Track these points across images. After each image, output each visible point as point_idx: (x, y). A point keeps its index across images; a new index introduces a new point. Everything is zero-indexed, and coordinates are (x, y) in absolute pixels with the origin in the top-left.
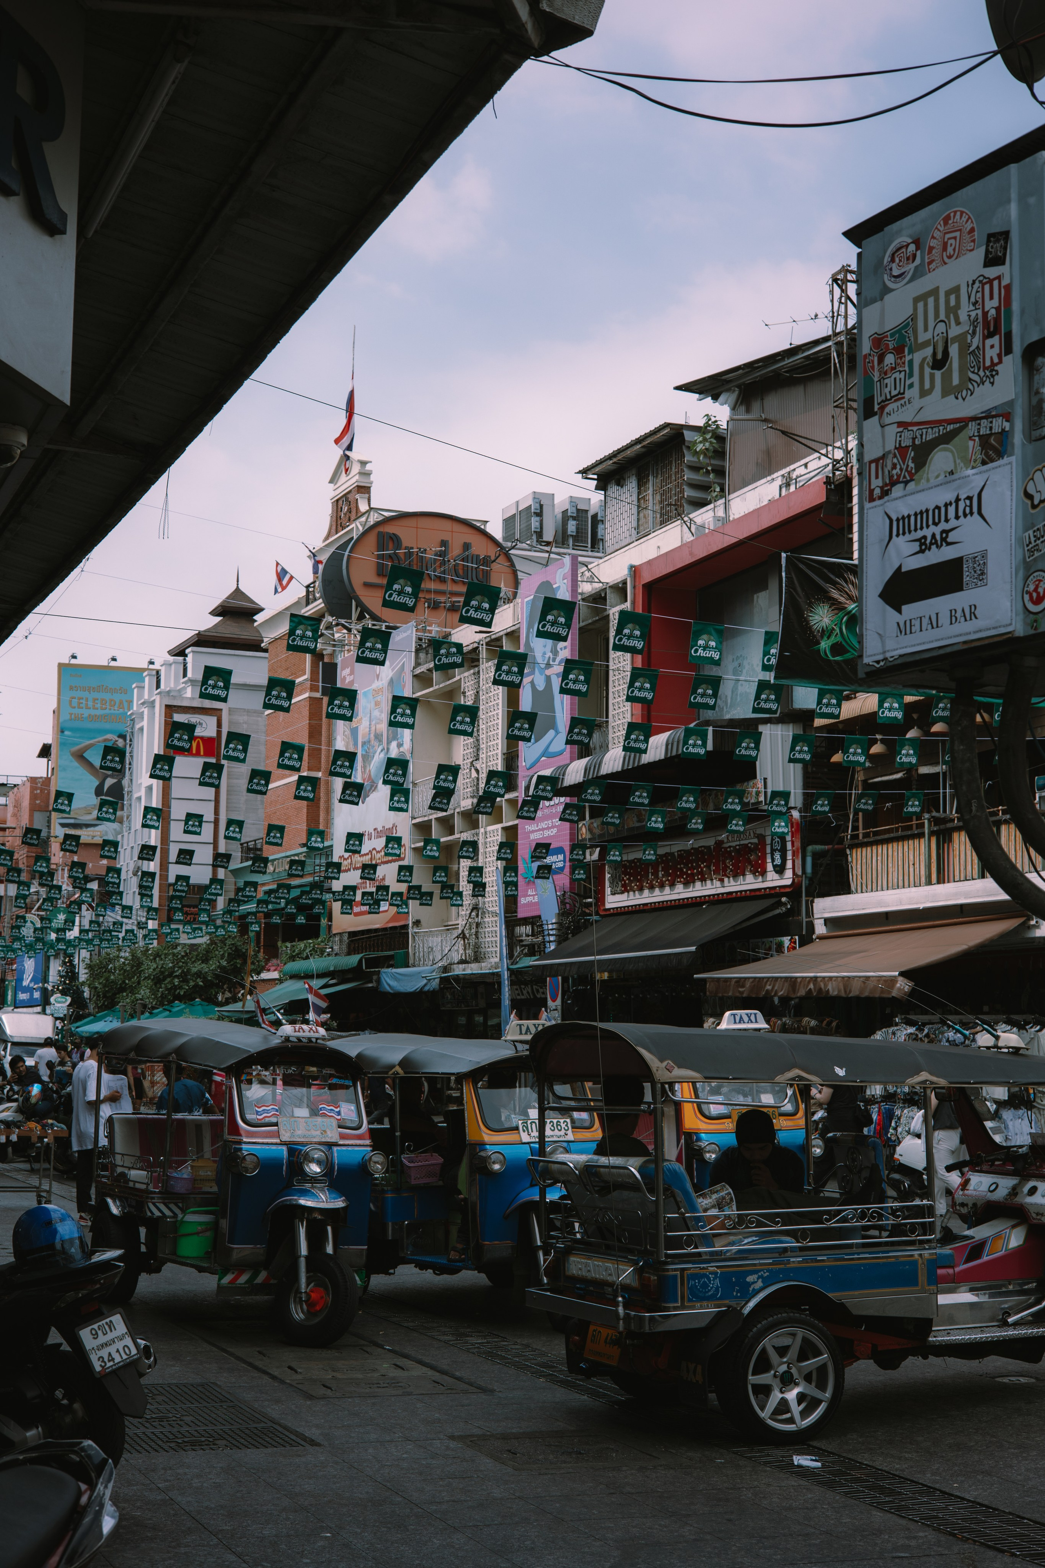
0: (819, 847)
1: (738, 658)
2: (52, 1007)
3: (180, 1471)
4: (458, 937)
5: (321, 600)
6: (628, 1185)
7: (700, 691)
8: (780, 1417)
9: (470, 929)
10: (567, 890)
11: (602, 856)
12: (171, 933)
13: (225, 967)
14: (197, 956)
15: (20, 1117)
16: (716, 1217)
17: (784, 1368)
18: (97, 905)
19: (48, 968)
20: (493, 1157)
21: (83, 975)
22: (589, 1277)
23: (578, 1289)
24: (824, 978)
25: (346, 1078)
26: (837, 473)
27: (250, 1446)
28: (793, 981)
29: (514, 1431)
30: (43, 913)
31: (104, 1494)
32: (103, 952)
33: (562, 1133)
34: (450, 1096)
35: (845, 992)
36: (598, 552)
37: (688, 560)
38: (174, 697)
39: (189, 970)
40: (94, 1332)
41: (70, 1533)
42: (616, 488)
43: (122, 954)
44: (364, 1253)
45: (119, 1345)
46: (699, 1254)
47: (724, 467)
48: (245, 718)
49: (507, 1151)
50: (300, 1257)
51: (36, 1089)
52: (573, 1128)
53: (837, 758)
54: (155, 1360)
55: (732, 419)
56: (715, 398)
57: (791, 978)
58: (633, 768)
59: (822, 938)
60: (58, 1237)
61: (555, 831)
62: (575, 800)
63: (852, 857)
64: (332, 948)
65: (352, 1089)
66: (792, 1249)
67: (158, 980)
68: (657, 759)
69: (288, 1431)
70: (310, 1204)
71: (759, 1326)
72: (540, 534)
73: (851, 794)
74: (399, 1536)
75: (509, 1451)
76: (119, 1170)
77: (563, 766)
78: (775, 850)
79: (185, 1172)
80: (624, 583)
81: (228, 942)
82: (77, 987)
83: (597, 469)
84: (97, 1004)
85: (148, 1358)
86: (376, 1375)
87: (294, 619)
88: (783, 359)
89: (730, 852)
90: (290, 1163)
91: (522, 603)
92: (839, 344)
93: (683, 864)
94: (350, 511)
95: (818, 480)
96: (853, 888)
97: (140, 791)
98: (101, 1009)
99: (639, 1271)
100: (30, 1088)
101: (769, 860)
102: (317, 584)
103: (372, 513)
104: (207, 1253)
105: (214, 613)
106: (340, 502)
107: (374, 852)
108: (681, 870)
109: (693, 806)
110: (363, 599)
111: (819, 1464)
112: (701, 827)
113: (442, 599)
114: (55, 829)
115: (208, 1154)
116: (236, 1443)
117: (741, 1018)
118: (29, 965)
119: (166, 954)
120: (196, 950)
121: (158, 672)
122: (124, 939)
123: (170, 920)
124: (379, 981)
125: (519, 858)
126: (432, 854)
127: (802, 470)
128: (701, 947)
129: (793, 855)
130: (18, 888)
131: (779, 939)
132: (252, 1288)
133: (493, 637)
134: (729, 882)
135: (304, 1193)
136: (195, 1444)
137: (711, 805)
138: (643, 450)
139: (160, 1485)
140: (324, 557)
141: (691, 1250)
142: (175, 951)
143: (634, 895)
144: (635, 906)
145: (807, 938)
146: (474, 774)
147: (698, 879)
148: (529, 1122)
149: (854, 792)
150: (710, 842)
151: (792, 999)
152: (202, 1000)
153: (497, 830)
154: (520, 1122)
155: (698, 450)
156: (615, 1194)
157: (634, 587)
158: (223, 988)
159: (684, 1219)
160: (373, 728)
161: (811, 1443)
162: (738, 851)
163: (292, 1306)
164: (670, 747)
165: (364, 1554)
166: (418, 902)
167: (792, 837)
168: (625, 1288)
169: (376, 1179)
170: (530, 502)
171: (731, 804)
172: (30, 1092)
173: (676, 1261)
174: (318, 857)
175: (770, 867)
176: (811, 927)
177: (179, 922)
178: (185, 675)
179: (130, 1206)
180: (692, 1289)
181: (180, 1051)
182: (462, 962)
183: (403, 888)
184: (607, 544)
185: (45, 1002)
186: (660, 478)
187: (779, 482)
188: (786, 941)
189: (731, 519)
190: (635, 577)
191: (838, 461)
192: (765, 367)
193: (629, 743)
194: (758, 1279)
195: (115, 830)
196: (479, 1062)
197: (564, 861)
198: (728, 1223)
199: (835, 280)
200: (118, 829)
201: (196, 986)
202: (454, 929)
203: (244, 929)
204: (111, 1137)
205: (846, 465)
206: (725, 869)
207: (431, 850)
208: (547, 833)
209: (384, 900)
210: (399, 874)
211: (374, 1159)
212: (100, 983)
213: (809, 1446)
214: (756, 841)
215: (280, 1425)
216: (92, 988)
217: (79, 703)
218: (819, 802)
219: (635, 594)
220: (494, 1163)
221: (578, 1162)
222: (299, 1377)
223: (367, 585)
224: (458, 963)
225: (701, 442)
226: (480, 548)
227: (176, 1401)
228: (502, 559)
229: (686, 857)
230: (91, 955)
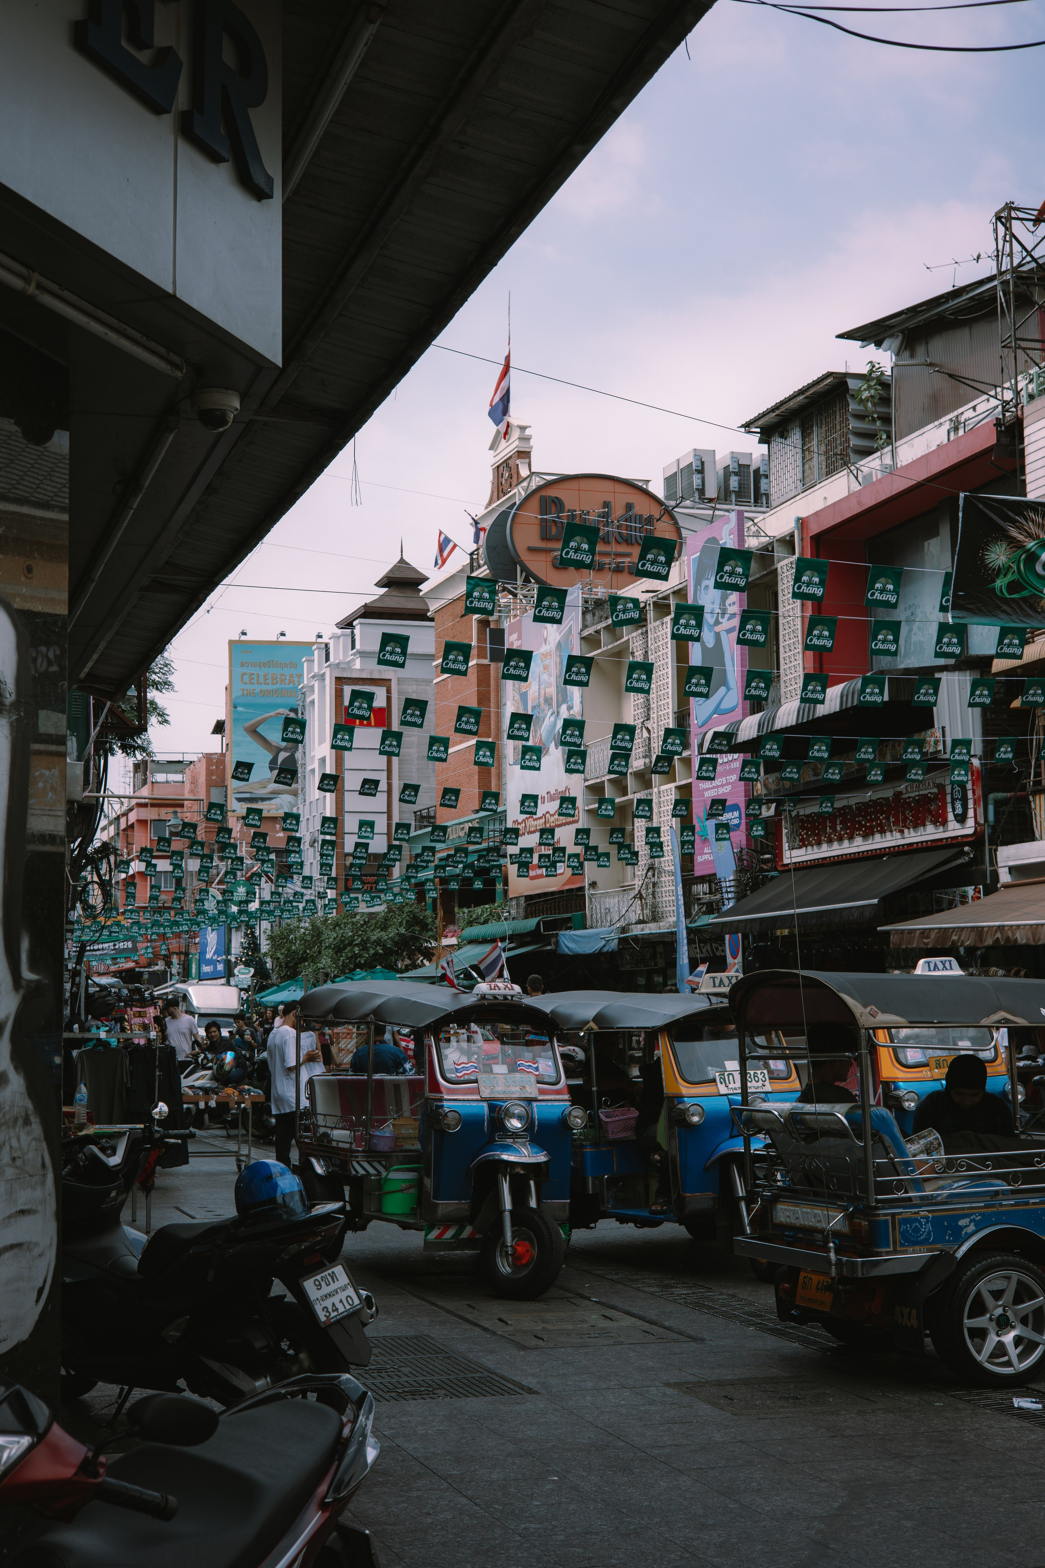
0: (1000, 795)
1: (910, 607)
2: (236, 978)
3: (404, 1419)
4: (635, 897)
5: (486, 567)
6: (837, 1132)
7: (880, 637)
8: (997, 1361)
9: (647, 889)
10: (744, 846)
11: (778, 812)
12: (350, 902)
13: (403, 934)
14: (376, 924)
15: (214, 1084)
16: (925, 1162)
17: (999, 1311)
18: (278, 877)
19: (230, 941)
20: (692, 1109)
21: (265, 946)
22: (798, 1225)
23: (787, 1236)
24: (1011, 926)
25: (542, 1035)
26: (1008, 414)
27: (469, 1395)
28: (979, 931)
29: (729, 1378)
30: (224, 887)
31: (366, 1425)
32: (284, 923)
33: (760, 1084)
34: (632, 1057)
35: (1034, 940)
36: (761, 506)
37: (856, 510)
38: (344, 669)
39: (368, 938)
40: (317, 1283)
41: (336, 1462)
42: (780, 440)
43: (302, 925)
44: (567, 1206)
45: (342, 1295)
46: (910, 1199)
47: (889, 414)
48: (414, 687)
49: (706, 1103)
50: (505, 1211)
51: (229, 1056)
52: (770, 1079)
53: (1016, 704)
54: (377, 1310)
55: (896, 365)
56: (879, 344)
57: (978, 927)
58: (808, 721)
59: (1007, 886)
60: (279, 1191)
61: (729, 788)
62: (749, 756)
63: (1035, 804)
64: (509, 912)
65: (549, 1044)
66: (1004, 1192)
67: (338, 950)
68: (832, 712)
69: (505, 1380)
70: (512, 1158)
71: (973, 1269)
72: (702, 491)
73: (1032, 740)
74: (626, 1479)
75: (726, 1397)
76: (322, 1130)
77: (737, 722)
78: (956, 799)
79: (387, 1130)
80: (792, 535)
81: (406, 910)
82: (260, 958)
83: (760, 423)
84: (279, 974)
85: (370, 1308)
86: (586, 1326)
87: (471, 581)
88: (947, 301)
89: (909, 803)
90: (491, 1119)
91: (689, 560)
92: (1005, 283)
93: (862, 816)
94: (511, 477)
95: (988, 423)
96: (1037, 835)
97: (313, 763)
98: (284, 979)
99: (849, 1217)
100: (223, 1056)
101: (950, 809)
102: (481, 551)
103: (533, 477)
104: (412, 1209)
105: (380, 584)
106: (501, 468)
107: (548, 815)
108: (860, 822)
109: (871, 757)
110: (528, 564)
111: (1040, 1406)
112: (880, 778)
113: (607, 560)
114: (231, 803)
115: (407, 1113)
116: (455, 1392)
117: (936, 965)
118: (212, 938)
119: (345, 923)
120: (375, 918)
121: (327, 645)
122: (304, 909)
123: (348, 890)
124: (557, 943)
125: (694, 816)
126: (607, 813)
127: (970, 414)
128: (883, 900)
129: (975, 804)
130: (202, 861)
131: (963, 888)
132: (458, 1243)
133: (660, 596)
134: (909, 833)
135: (506, 1148)
136: (415, 1394)
137: (888, 756)
138: (806, 401)
139: (386, 1433)
140: (487, 524)
141: (901, 1195)
142: (354, 920)
143: (813, 850)
144: (814, 860)
145: (992, 887)
146: (646, 734)
147: (878, 831)
148: (726, 1074)
149: (1035, 737)
150: (889, 793)
151: (978, 949)
152: (383, 967)
153: (671, 789)
154: (717, 1074)
155: (863, 397)
156: (822, 1141)
157: (802, 540)
158: (402, 955)
159: (893, 1164)
160: (542, 692)
161: (1030, 1386)
162: (917, 802)
163: (499, 1260)
164: (844, 699)
165: (592, 1496)
166: (595, 863)
167: (973, 785)
168: (836, 1234)
169: (574, 1134)
170: (690, 459)
171: (911, 753)
172: (223, 1060)
173: (887, 1205)
174: (492, 823)
175: (951, 816)
176: (995, 876)
177: (358, 890)
178: (353, 647)
179: (334, 1165)
180: (903, 1234)
181: (378, 1012)
182: (640, 922)
183: (579, 850)
184: (772, 498)
185: (229, 974)
186: (824, 428)
187: (947, 426)
188: (970, 890)
189: (899, 466)
190: (802, 529)
191: (1008, 403)
192: (928, 310)
193: (806, 694)
194: (970, 1222)
195: (290, 803)
196: (673, 1016)
197: (740, 818)
198: (938, 1167)
199: (999, 218)
200: (293, 801)
201: (376, 954)
202: (630, 889)
203: (421, 896)
204: (312, 1098)
205: (1016, 406)
206: (904, 820)
207: (606, 810)
208: (721, 791)
209: (560, 861)
210: (576, 837)
211: (574, 1113)
212: (282, 954)
213: (1028, 1388)
214: (935, 790)
215: (496, 1375)
216: (275, 959)
217: (251, 679)
218: (1002, 749)
219: (803, 547)
220: (693, 1115)
221: (783, 1110)
222: (510, 1329)
223: (531, 550)
224: (636, 923)
225: (865, 390)
226: (643, 508)
227: (392, 1353)
228: (666, 518)
229: (864, 809)
230: (272, 926)
